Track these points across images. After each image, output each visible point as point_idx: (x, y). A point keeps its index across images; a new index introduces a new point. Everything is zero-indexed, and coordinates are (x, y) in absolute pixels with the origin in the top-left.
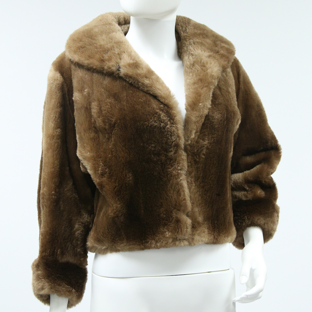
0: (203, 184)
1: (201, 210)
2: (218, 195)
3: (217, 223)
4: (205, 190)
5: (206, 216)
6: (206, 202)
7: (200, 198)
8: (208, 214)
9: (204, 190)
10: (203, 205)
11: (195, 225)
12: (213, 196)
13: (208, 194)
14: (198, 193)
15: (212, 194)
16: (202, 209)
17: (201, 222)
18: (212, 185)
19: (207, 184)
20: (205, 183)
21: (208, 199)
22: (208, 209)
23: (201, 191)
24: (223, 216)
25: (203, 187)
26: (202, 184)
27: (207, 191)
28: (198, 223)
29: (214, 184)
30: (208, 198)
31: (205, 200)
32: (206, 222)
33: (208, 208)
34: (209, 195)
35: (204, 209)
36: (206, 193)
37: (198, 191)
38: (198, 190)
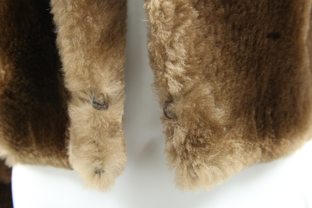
0: (225, 7)
1: (222, 89)
2: (274, 36)
3: (272, 114)
4: (234, 27)
5: (239, 101)
6: (239, 62)
7: (218, 52)
8: (245, 95)
9: (230, 25)
10: (231, 71)
11: (202, 137)
12: (259, 40)
13: (244, 38)
14: (211, 38)
15: (255, 37)
16: (226, 85)
17: (222, 122)
18: (253, 10)
19: (239, 7)
20: (231, 5)
21: (244, 52)
22: (246, 82)
23: (219, 29)
24: (289, 92)
25: (226, 18)
26: (222, 10)
27: (240, 30)
28: (215, 128)
29: (260, 6)
30: (243, 48)
31: (235, 54)
32: (238, 119)
33: (245, 78)
34: (247, 40)
35: (233, 81)
36: (237, 34)
37: (209, 32)
38: (210, 29)
